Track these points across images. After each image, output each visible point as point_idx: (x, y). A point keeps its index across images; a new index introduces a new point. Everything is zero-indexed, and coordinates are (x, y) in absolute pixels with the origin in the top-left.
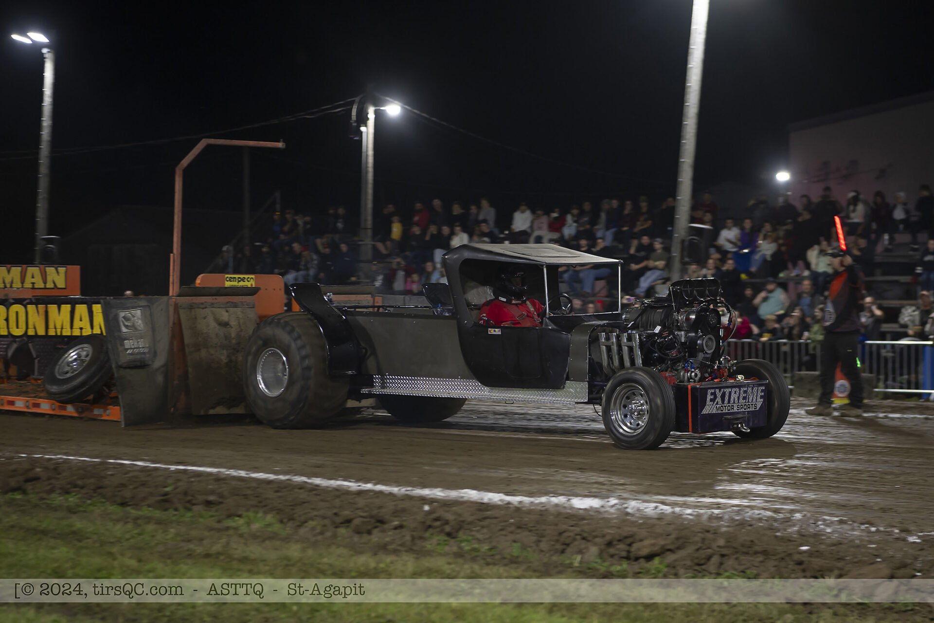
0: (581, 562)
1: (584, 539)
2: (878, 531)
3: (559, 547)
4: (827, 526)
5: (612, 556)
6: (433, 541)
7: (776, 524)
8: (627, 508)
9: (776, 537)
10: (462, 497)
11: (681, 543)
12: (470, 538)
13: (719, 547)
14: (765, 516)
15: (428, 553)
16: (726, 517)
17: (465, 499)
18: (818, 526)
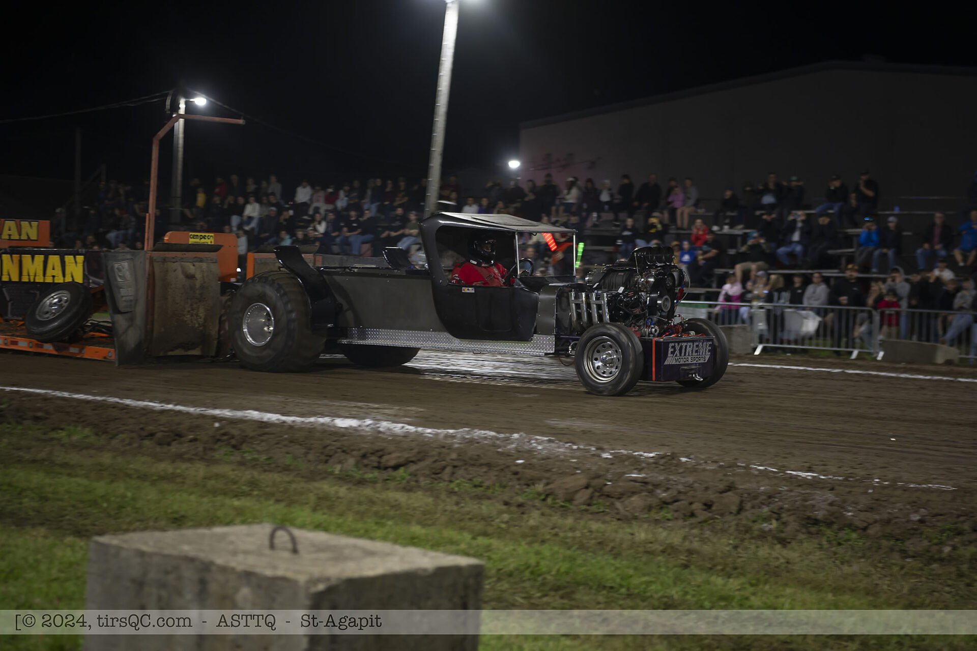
0: (341, 471)
1: (344, 451)
2: (578, 449)
3: (323, 458)
4: (539, 444)
5: (366, 466)
6: (221, 452)
7: (498, 442)
8: (379, 427)
9: (498, 452)
10: (247, 416)
11: (422, 455)
12: (251, 450)
13: (452, 460)
14: (490, 436)
15: (216, 462)
16: (459, 436)
17: (248, 418)
18: (531, 444)
